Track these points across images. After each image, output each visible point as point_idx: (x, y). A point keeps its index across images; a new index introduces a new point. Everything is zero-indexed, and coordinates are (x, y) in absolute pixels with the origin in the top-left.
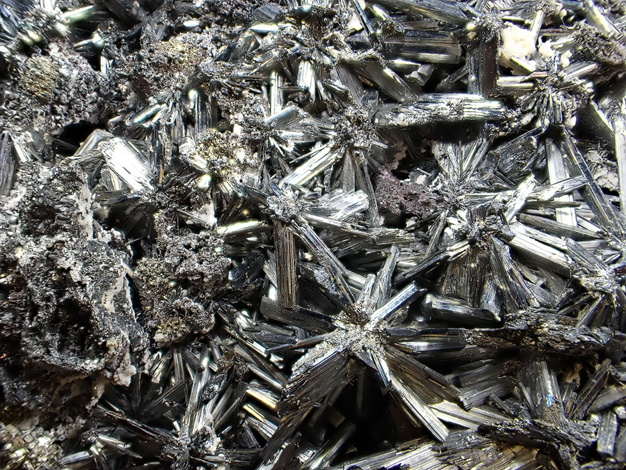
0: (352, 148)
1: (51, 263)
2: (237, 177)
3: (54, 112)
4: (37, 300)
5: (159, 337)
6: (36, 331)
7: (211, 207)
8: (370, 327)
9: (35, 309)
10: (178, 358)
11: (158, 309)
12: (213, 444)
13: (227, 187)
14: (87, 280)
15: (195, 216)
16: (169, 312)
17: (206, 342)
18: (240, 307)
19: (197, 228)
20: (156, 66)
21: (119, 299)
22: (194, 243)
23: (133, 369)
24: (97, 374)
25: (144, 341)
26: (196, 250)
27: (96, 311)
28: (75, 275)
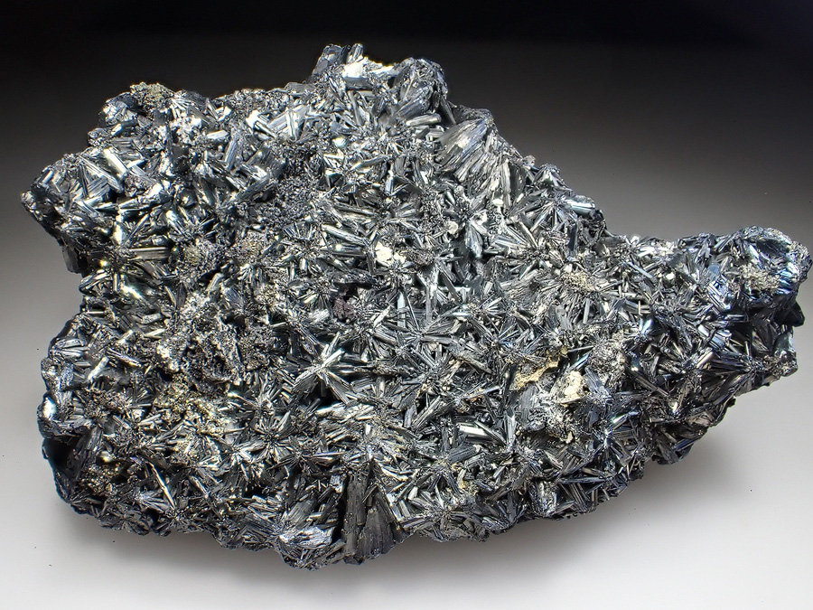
0: (321, 294)
1: (210, 342)
2: (277, 305)
3: (199, 269)
4: (207, 356)
5: (249, 367)
6: (207, 367)
7: (267, 316)
8: (323, 365)
9: (206, 360)
10: (256, 374)
11: (248, 356)
12: (270, 405)
13: (273, 310)
14: (223, 349)
15: (261, 319)
16: (252, 358)
17: (266, 369)
18: (279, 355)
19: (262, 324)
20: (243, 254)
21: (234, 354)
22: (261, 331)
23: (240, 379)
24: (228, 381)
25: (244, 369)
26: (262, 334)
27: (227, 360)
28: (219, 347)
